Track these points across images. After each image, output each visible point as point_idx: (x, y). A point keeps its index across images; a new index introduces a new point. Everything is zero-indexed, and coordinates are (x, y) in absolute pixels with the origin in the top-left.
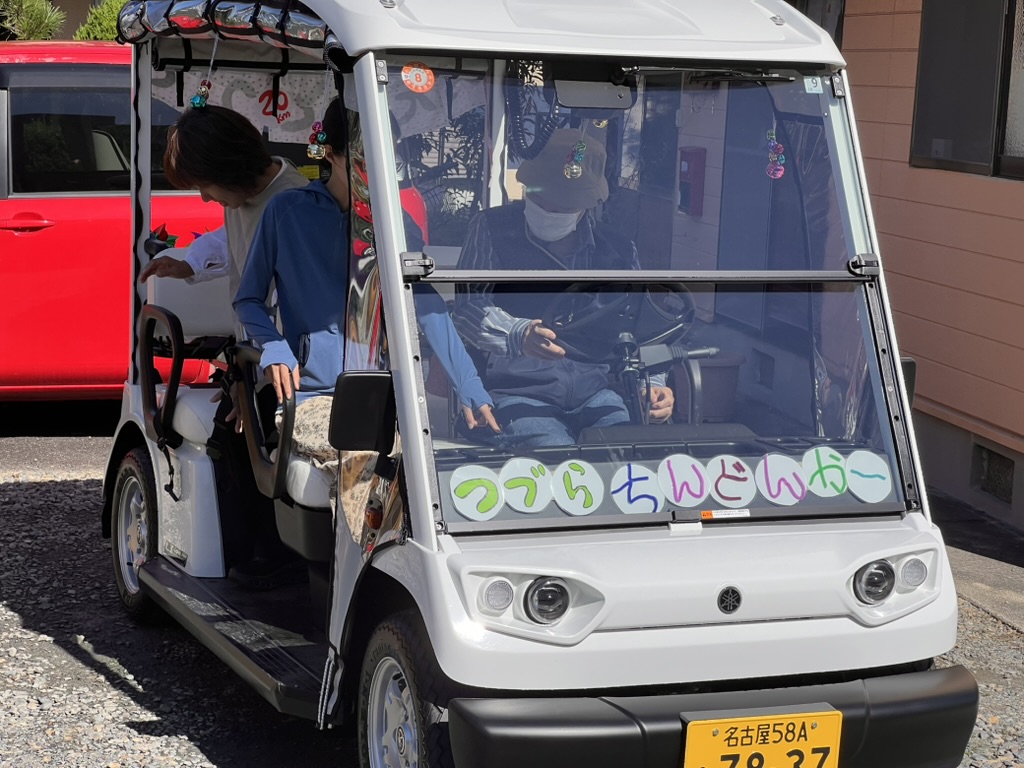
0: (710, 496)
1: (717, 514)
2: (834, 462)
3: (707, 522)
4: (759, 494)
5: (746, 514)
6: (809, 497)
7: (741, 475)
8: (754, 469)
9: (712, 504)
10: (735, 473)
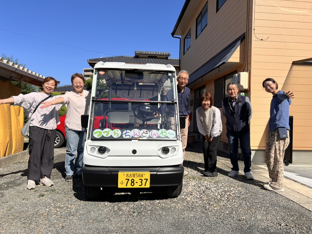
0: (140, 136)
1: (141, 139)
2: (165, 131)
3: (138, 140)
4: (150, 136)
5: (146, 139)
6: (159, 137)
7: (147, 133)
8: (150, 132)
9: (140, 137)
10: (146, 132)
